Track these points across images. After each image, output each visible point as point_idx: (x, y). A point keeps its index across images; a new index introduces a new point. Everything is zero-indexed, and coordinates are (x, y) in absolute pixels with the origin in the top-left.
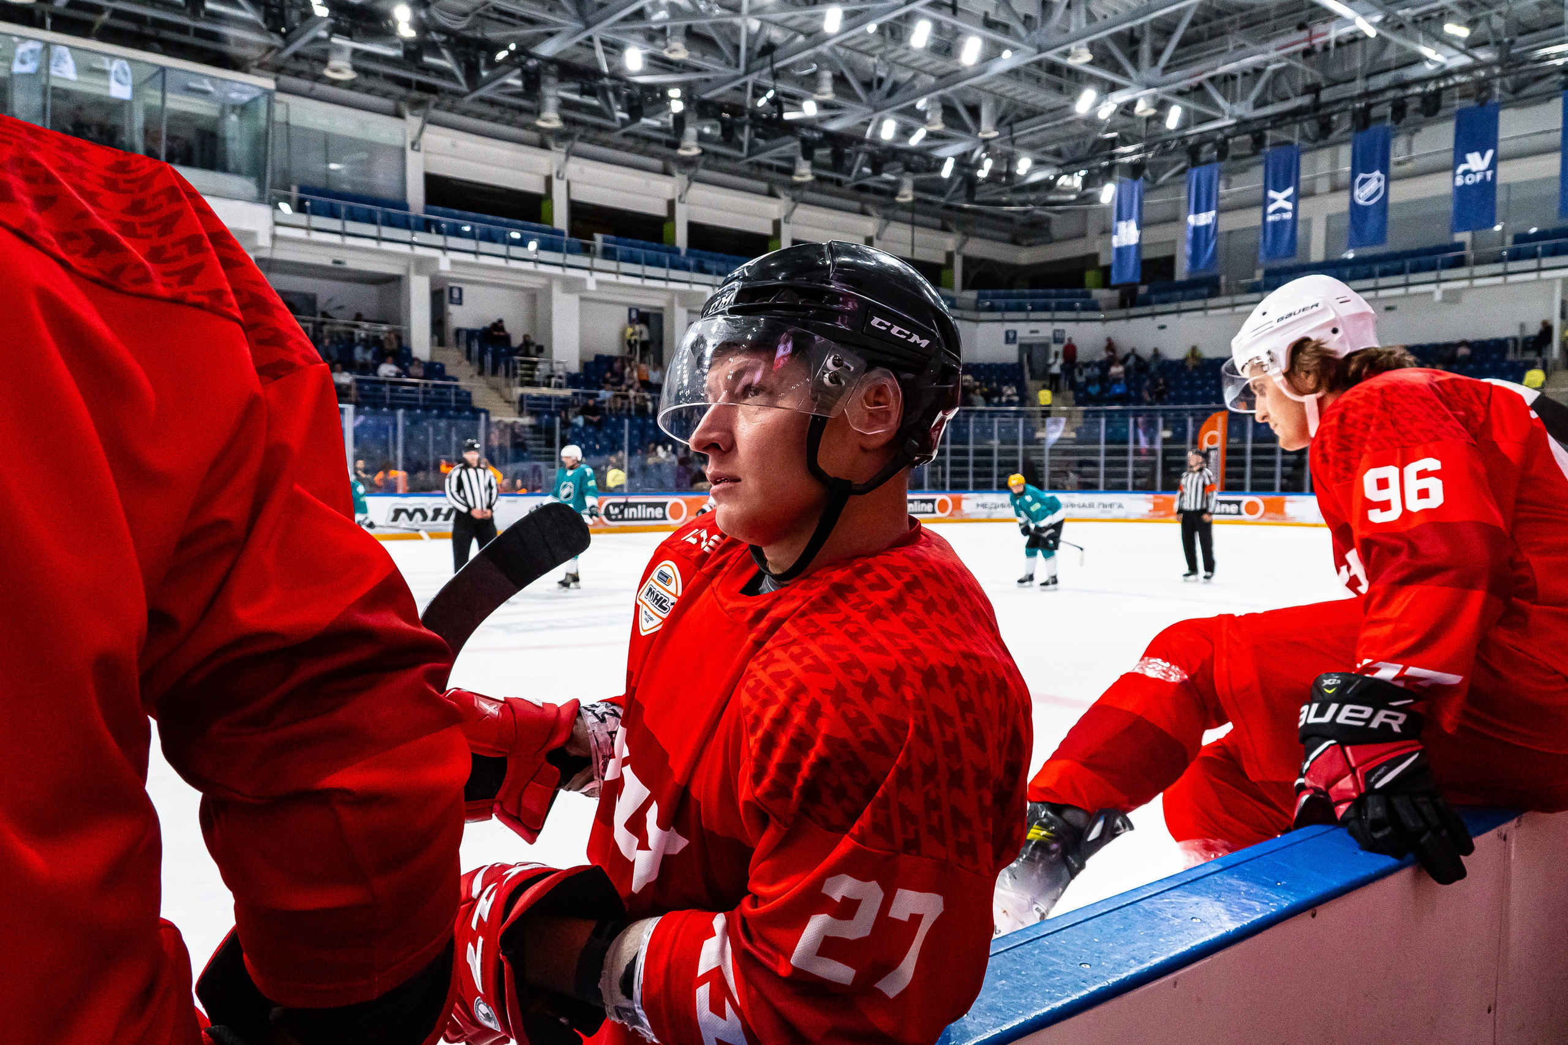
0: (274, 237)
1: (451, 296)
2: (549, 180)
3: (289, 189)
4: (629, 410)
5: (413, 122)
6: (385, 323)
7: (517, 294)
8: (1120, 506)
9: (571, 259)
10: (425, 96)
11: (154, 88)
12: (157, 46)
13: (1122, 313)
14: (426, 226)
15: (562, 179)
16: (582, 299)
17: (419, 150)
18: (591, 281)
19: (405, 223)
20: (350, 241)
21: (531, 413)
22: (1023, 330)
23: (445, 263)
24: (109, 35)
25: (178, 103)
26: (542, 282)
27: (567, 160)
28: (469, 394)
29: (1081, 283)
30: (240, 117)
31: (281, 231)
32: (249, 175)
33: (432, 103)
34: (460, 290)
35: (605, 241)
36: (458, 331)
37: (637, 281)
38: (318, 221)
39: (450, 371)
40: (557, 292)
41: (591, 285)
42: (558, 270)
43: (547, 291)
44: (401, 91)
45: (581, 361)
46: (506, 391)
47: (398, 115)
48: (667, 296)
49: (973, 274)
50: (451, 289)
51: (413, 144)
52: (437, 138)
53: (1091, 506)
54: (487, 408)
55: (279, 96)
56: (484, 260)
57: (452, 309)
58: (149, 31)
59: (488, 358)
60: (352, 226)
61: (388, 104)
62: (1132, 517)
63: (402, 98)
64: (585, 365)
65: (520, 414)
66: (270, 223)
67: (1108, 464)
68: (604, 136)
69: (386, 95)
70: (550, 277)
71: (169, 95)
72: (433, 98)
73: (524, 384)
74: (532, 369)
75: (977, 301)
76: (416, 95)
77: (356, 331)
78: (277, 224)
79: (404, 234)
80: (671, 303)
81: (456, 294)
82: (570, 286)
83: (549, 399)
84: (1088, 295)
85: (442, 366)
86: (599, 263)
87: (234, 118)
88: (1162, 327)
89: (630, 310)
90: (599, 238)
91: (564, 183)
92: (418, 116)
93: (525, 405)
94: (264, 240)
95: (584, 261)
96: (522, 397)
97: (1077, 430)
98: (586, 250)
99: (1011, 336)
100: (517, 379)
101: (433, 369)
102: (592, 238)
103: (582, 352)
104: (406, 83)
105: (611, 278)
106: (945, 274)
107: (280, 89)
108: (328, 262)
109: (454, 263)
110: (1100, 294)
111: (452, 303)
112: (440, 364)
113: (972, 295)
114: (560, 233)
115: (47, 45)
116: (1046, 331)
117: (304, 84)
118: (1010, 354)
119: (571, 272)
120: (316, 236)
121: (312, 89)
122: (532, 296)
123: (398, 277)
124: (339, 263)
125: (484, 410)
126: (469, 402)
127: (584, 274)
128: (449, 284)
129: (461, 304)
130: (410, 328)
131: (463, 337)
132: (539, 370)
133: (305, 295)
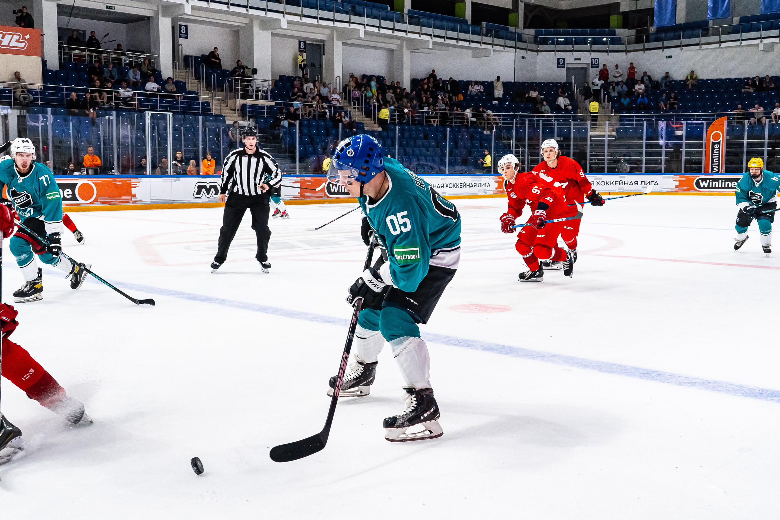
1: (180, 33)
4: (315, 115)
6: (143, 52)
7: (227, 30)
8: (656, 183)
9: (271, 5)
13: (641, 46)
16: (273, 34)
18: (284, 21)
22: (570, 58)
23: (188, 8)
26: (246, 21)
28: (208, 104)
29: (607, 24)
34: (186, 27)
36: (187, 58)
37: (314, 21)
39: (189, 87)
40: (256, 29)
41: (284, 25)
42: (262, 13)
43: (250, 27)
45: (272, 80)
46: (232, 102)
48: (328, 32)
49: (530, 16)
50: (180, 26)
53: (636, 183)
54: (223, 114)
56: (213, 5)
57: (181, 41)
62: (664, 191)
65: (243, 117)
67: (648, 154)
70: (252, 18)
73: (244, 97)
74: (247, 86)
75: (536, 37)
77: (123, 58)
80: (331, 37)
81: (183, 30)
82: (265, 24)
83: (262, 107)
84: (614, 33)
85: (183, 84)
86: (287, 8)
88: (670, 57)
89: (300, 42)
93: (244, 112)
95: (279, 6)
96: (244, 106)
97: (618, 131)
99: (561, 62)
103: (273, 73)
105: (297, 19)
106: (511, 16)
109: (192, 8)
110: (622, 32)
111: (180, 37)
112: (182, 82)
113: (531, 32)
116: (586, 58)
118: (561, 75)
119: (270, 15)
122: (236, 32)
123: (149, 18)
124: (110, 8)
125: (221, 116)
126: (209, 110)
127: (279, 16)
128: (180, 23)
129: (187, 38)
130: (159, 56)
131: (192, 62)
132: (252, 87)
133: (78, 31)
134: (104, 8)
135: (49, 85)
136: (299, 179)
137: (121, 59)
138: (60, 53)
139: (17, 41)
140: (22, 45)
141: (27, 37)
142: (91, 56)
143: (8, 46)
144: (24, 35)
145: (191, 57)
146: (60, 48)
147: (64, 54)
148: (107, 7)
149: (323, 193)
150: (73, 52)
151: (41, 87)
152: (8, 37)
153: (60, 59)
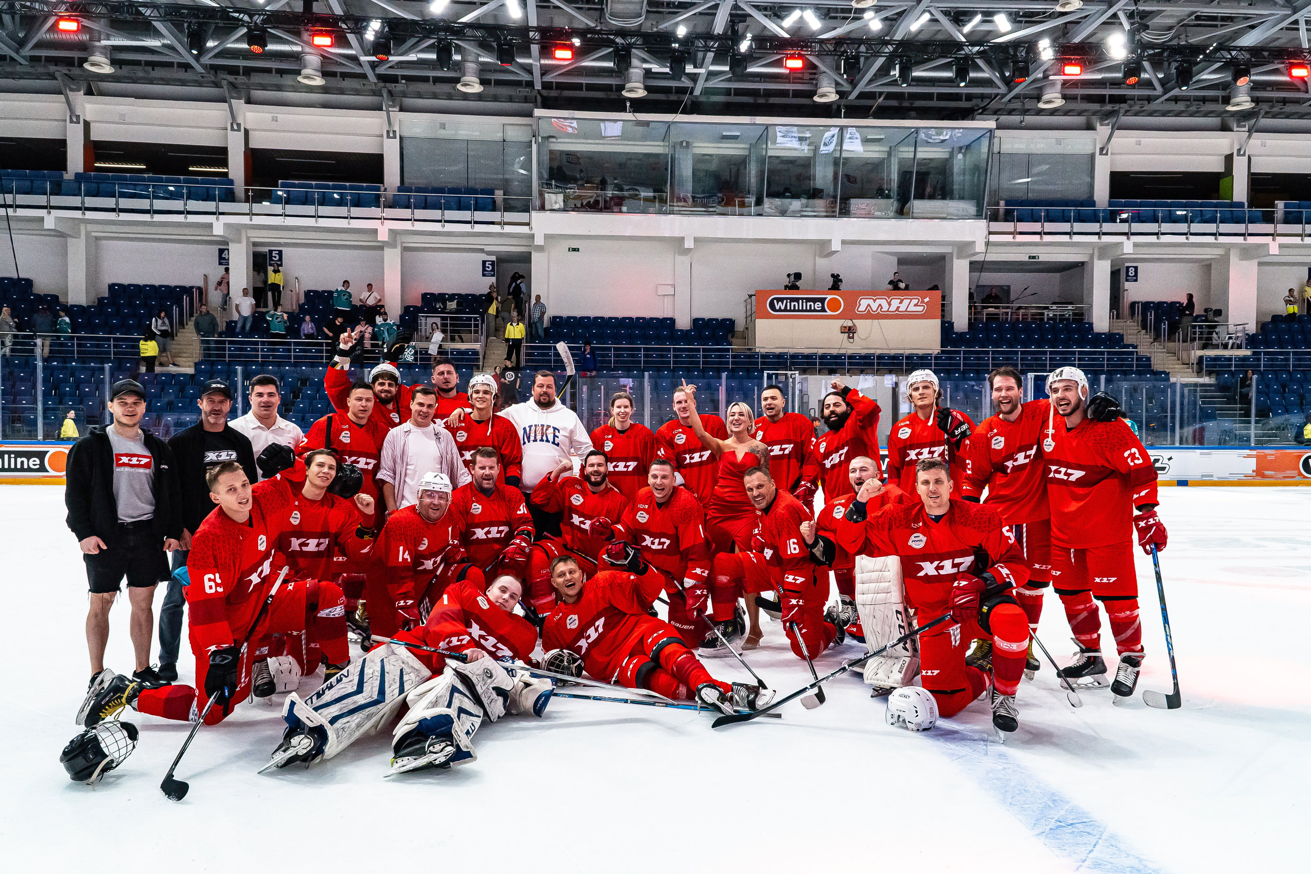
0: (988, 244)
1: (1127, 275)
2: (1229, 159)
3: (998, 205)
5: (1103, 130)
6: (1071, 303)
7: (1194, 266)
9: (1253, 228)
10: (1117, 107)
11: (908, 145)
12: (913, 113)
14: (1112, 217)
15: (1244, 155)
16: (1260, 264)
17: (1106, 154)
18: (1273, 247)
19: (1094, 218)
20: (1047, 238)
21: (1209, 374)
23: (1128, 247)
24: (883, 113)
25: (924, 153)
26: (1221, 251)
27: (1249, 137)
28: (1149, 359)
30: (964, 155)
31: (993, 238)
32: (971, 198)
33: (1122, 111)
34: (1136, 268)
35: (1286, 206)
36: (1133, 305)
38: (1023, 226)
39: (1128, 340)
40: (1234, 260)
41: (1274, 250)
42: (1240, 240)
43: (1225, 260)
44: (1096, 107)
45: (1257, 323)
46: (1184, 355)
47: (1090, 127)
50: (1128, 268)
51: (1102, 149)
52: (1124, 140)
54: (1167, 371)
55: (998, 133)
56: (1165, 239)
57: (1127, 285)
58: (906, 104)
59: (1165, 326)
60: (1049, 227)
61: (1080, 120)
63: (1095, 113)
64: (1263, 326)
65: (1199, 373)
66: (986, 233)
68: (1289, 108)
69: (1080, 114)
70: (1228, 247)
71: (919, 149)
72: (1124, 106)
73: (1204, 347)
74: (1211, 333)
76: (1108, 107)
77: (1046, 312)
78: (990, 233)
79: (1094, 227)
81: (1132, 272)
82: (1247, 253)
83: (1230, 359)
85: (1122, 336)
86: (1282, 228)
87: (960, 156)
90: (1280, 204)
91: (1246, 158)
92: (1108, 124)
93: (1201, 366)
94: (980, 247)
95: (1268, 228)
96: (1201, 358)
98: (1268, 218)
100: (1196, 343)
101: (1113, 339)
102: (1273, 206)
103: (1259, 313)
104: (1100, 99)
105: (1297, 240)
107: (999, 127)
108: (1025, 258)
109: (1136, 245)
111: (1127, 280)
112: (1119, 334)
114: (1241, 205)
115: (842, 128)
117: (1015, 119)
119: (1251, 240)
120: (1020, 238)
121: (1021, 122)
122: (1207, 267)
123: (1083, 263)
124: (1034, 257)
125: (1164, 372)
126: (1150, 365)
127: (1268, 239)
128: (1127, 264)
129: (1136, 280)
130: (1092, 306)
131: (1138, 309)
132: (1217, 333)
133: (1001, 287)
134: (1026, 259)
135: (949, 348)
136: (1254, 452)
137: (1043, 314)
138: (970, 314)
139: (916, 305)
140: (921, 309)
141: (927, 300)
142: (1007, 313)
143: (906, 311)
144: (923, 298)
145: (1138, 303)
146: (970, 308)
147: (975, 313)
148: (1030, 257)
149: (1296, 472)
150: (985, 311)
151: (936, 352)
152: (906, 302)
153: (970, 319)
